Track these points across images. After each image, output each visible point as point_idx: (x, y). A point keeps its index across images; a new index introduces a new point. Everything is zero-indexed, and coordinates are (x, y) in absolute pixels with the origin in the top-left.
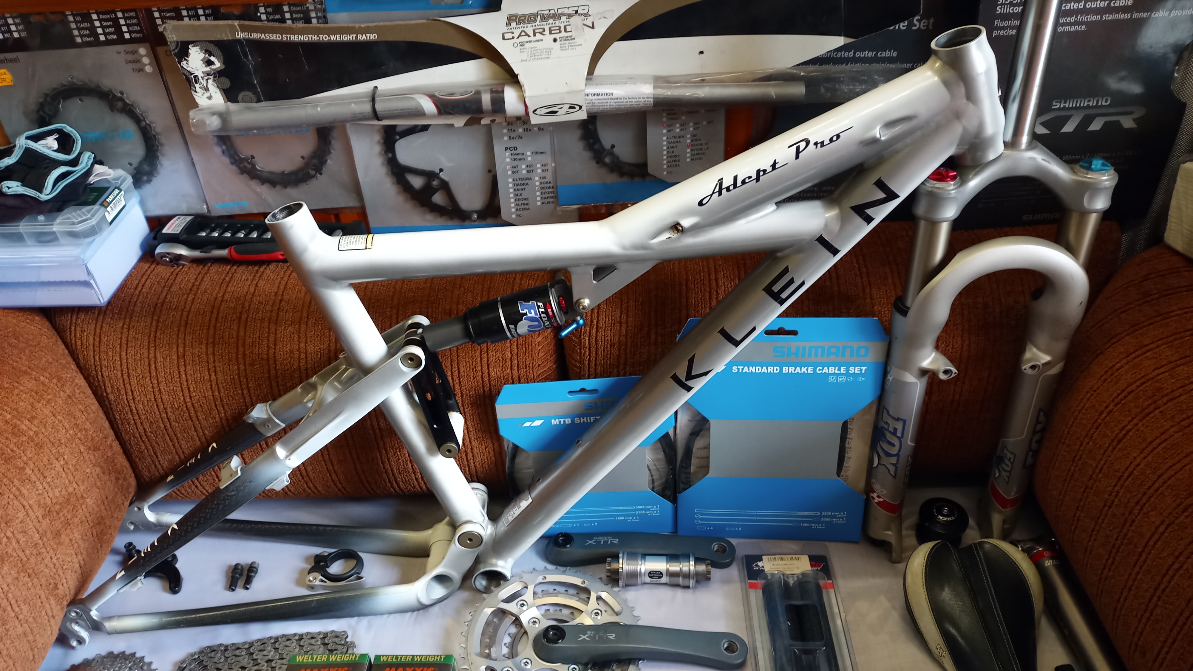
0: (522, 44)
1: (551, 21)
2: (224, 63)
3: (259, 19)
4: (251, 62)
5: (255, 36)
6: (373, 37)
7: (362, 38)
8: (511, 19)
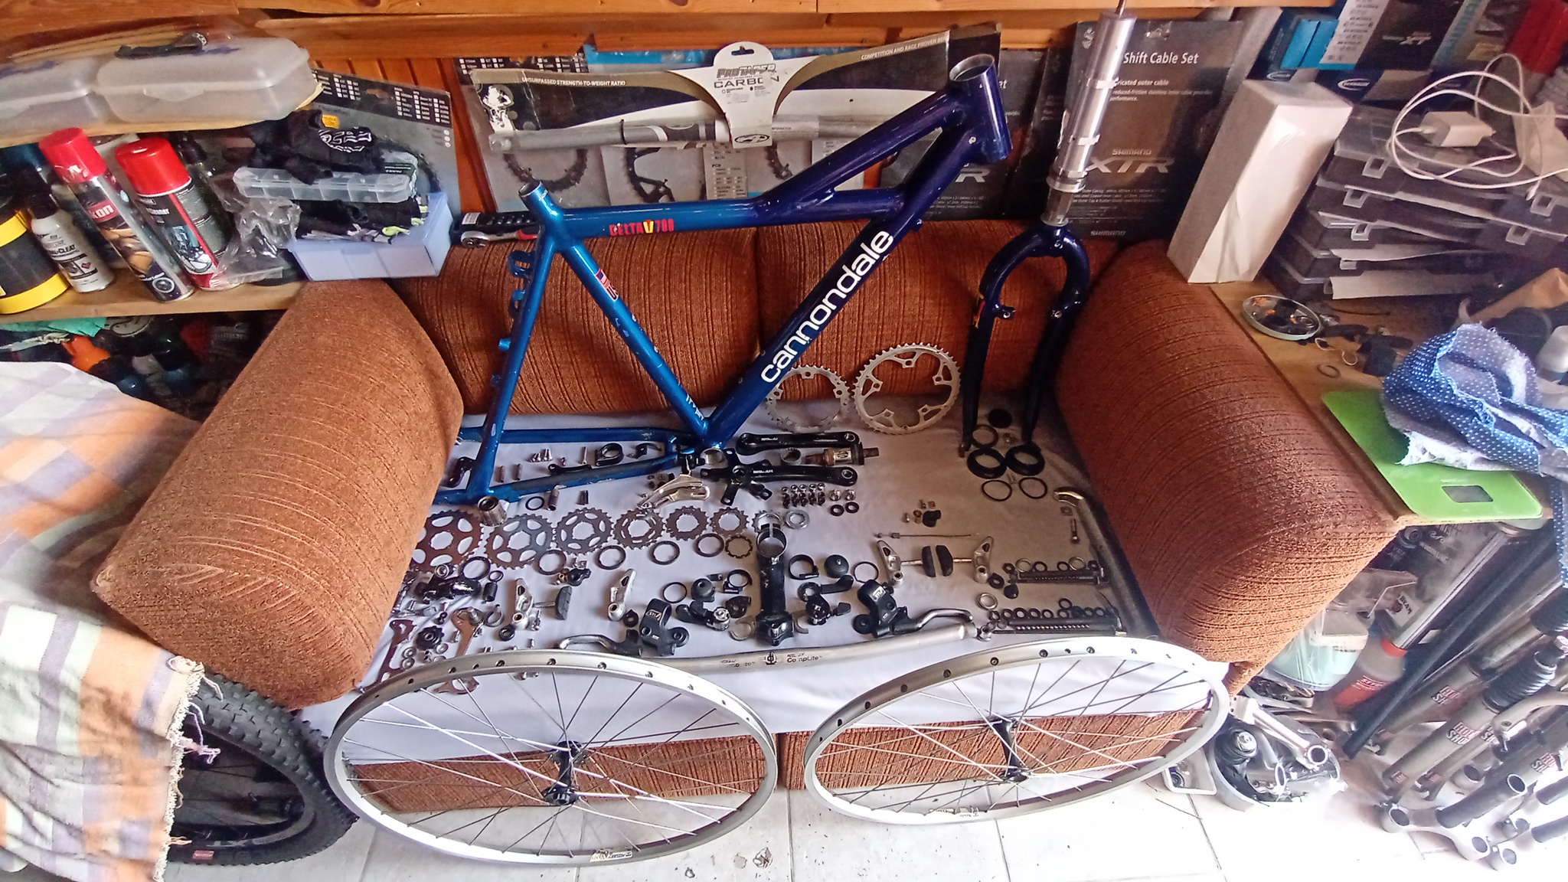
0: (728, 91)
1: (748, 75)
2: (514, 100)
3: (538, 68)
4: (532, 99)
5: (537, 81)
6: (622, 83)
7: (614, 84)
8: (720, 72)
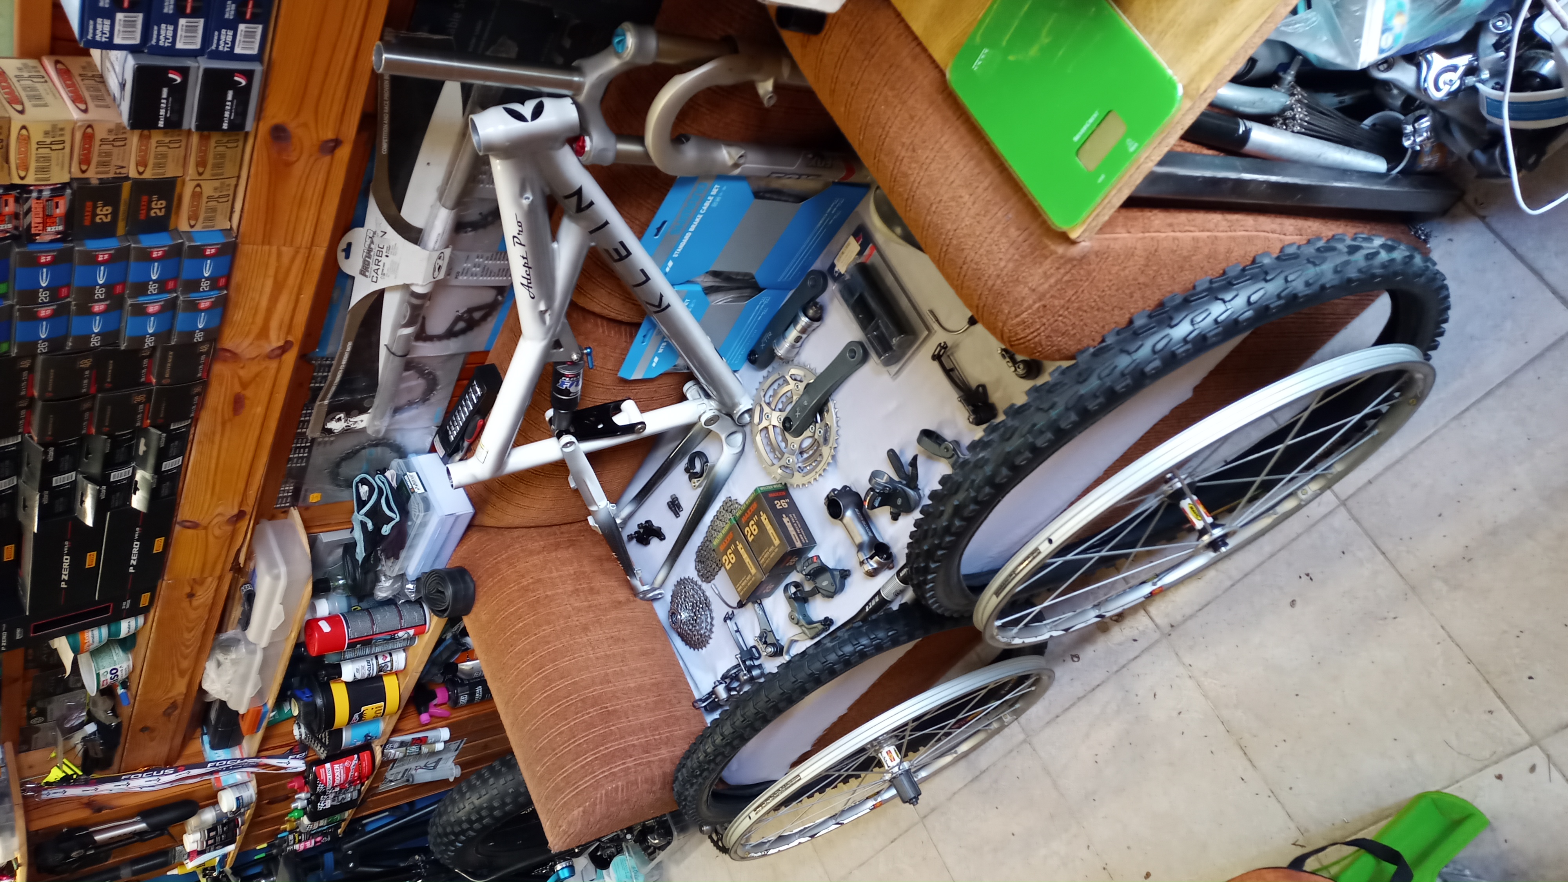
0: (384, 275)
1: (372, 254)
2: (341, 412)
3: (322, 389)
4: (344, 398)
5: (332, 392)
6: (350, 344)
8: (363, 274)
